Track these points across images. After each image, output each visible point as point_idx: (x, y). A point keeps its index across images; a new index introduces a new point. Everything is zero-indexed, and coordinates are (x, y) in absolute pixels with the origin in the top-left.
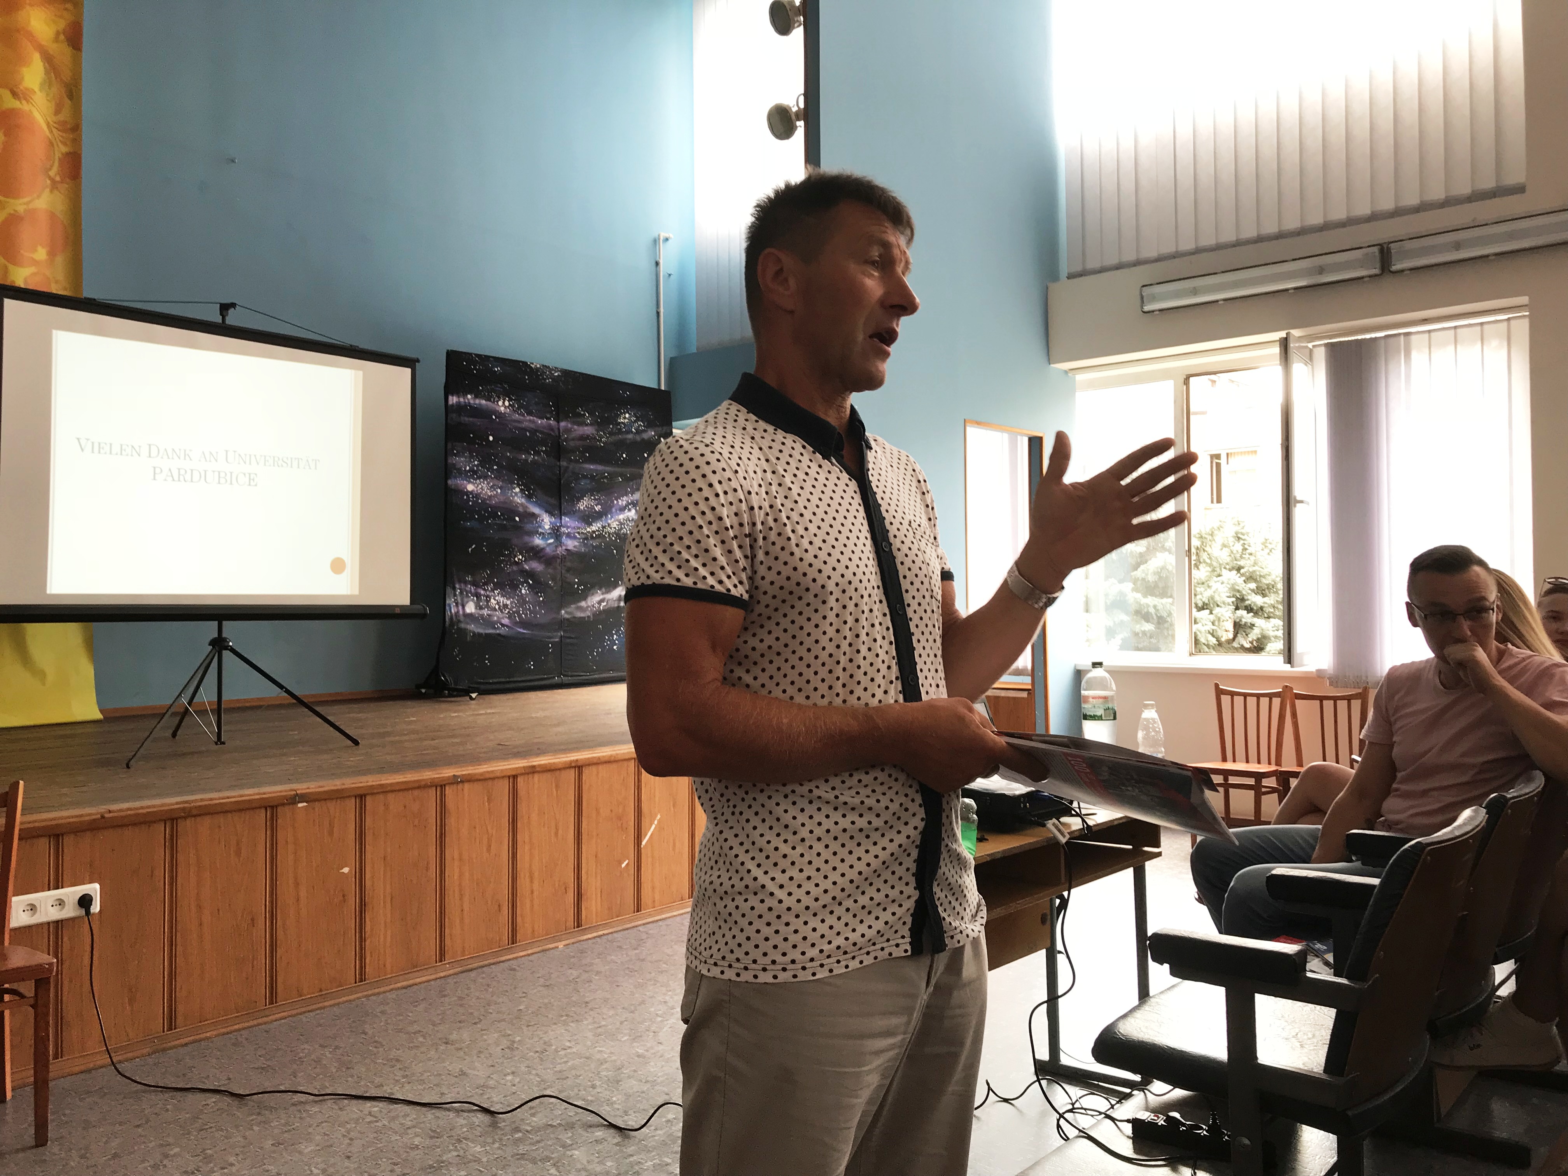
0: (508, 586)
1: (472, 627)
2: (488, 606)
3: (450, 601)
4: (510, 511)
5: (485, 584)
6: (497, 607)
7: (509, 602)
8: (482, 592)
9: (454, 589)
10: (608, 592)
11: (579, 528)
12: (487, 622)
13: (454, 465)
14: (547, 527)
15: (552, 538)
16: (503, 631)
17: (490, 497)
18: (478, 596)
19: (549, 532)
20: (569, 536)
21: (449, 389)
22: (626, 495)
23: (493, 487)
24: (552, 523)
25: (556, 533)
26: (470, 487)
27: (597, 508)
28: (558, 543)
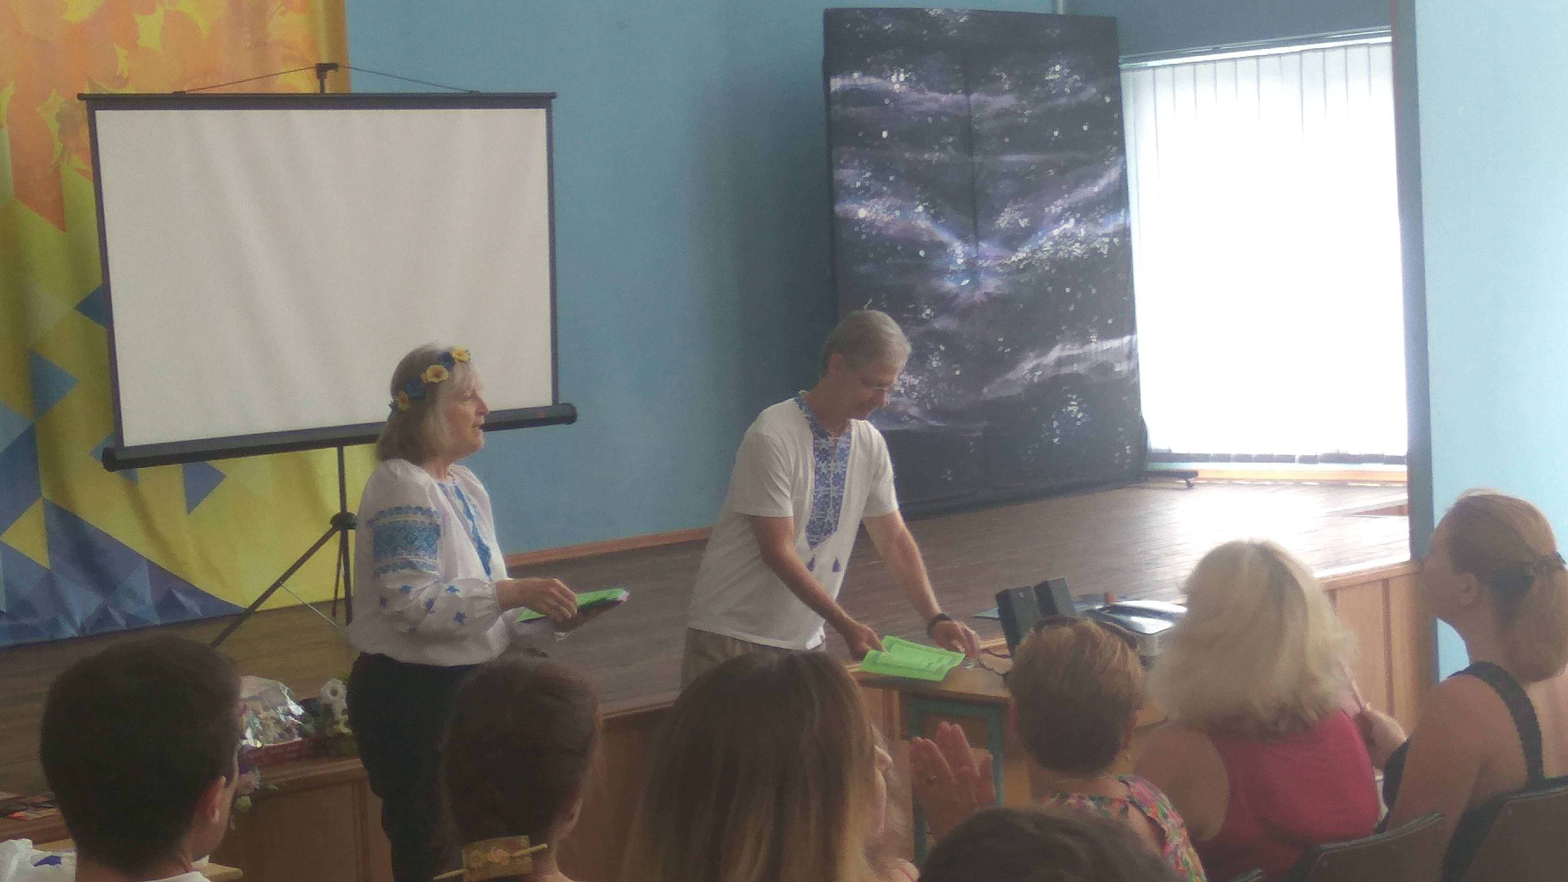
4: (912, 242)
7: (916, 382)
11: (1001, 258)
13: (840, 181)
14: (960, 261)
15: (966, 277)
16: (911, 425)
17: (887, 224)
19: (963, 268)
20: (990, 271)
21: (830, 69)
22: (1061, 196)
23: (890, 209)
24: (966, 254)
25: (972, 269)
26: (862, 213)
27: (1023, 223)
28: (976, 284)
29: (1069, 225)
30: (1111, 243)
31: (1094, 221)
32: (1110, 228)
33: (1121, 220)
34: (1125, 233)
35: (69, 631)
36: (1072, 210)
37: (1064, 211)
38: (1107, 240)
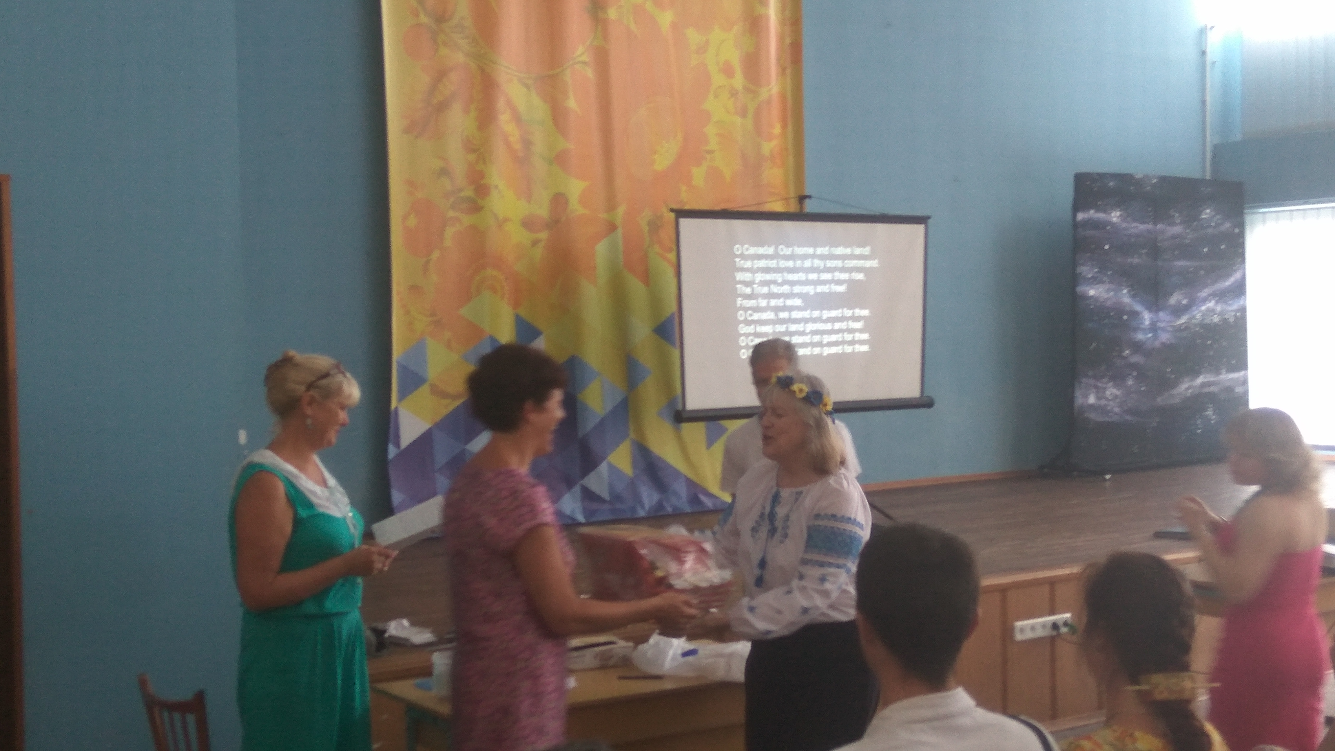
0: (1118, 378)
1: (1093, 416)
2: (1104, 397)
3: (1078, 393)
4: (1120, 310)
5: (1103, 377)
6: (1111, 398)
7: (1118, 393)
8: (1099, 384)
9: (1080, 383)
10: (1192, 380)
11: (1170, 321)
12: (1102, 410)
13: (1080, 274)
14: (1147, 323)
15: (1150, 333)
16: (1115, 419)
17: (1106, 300)
18: (1097, 387)
19: (1149, 327)
20: (1163, 329)
21: (1077, 207)
22: (1207, 286)
23: (1108, 291)
24: (1151, 319)
25: (1154, 328)
26: (1092, 293)
27: (1185, 302)
28: (1156, 337)
29: (1211, 304)
30: (1235, 316)
31: (1225, 302)
32: (1235, 307)
33: (1242, 302)
34: (1243, 310)
35: (642, 513)
36: (1214, 295)
37: (1209, 295)
38: (1233, 314)
